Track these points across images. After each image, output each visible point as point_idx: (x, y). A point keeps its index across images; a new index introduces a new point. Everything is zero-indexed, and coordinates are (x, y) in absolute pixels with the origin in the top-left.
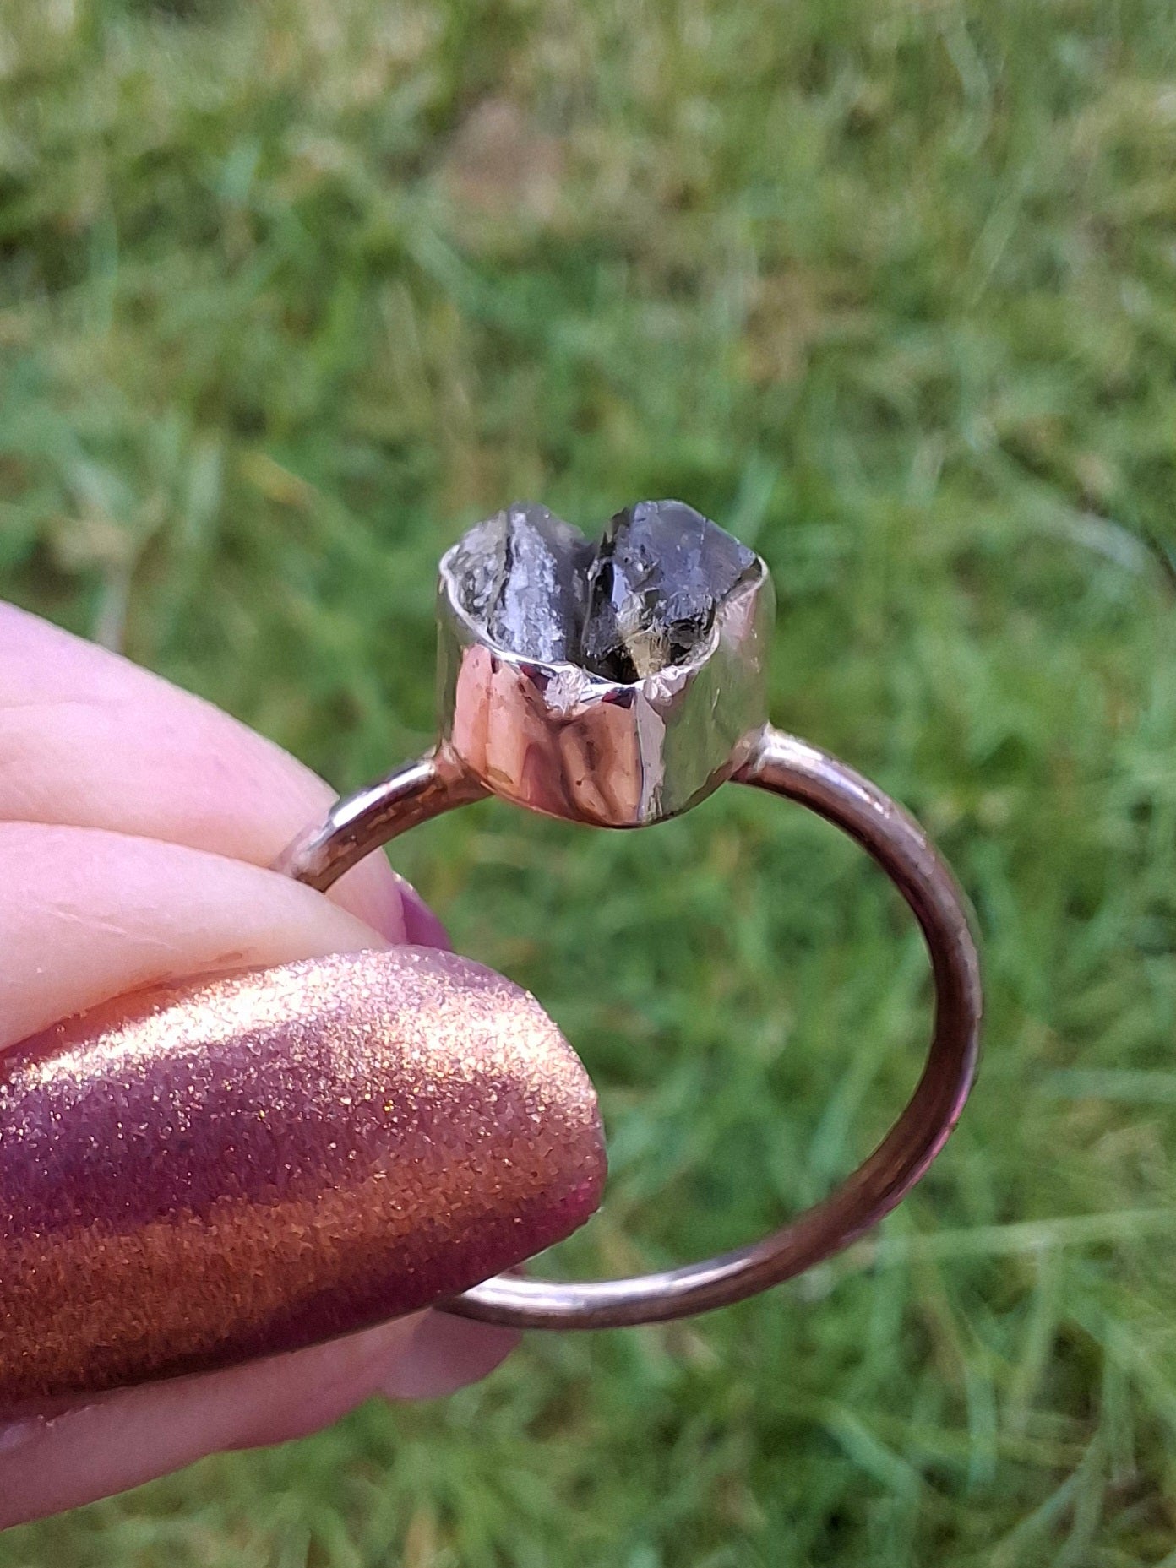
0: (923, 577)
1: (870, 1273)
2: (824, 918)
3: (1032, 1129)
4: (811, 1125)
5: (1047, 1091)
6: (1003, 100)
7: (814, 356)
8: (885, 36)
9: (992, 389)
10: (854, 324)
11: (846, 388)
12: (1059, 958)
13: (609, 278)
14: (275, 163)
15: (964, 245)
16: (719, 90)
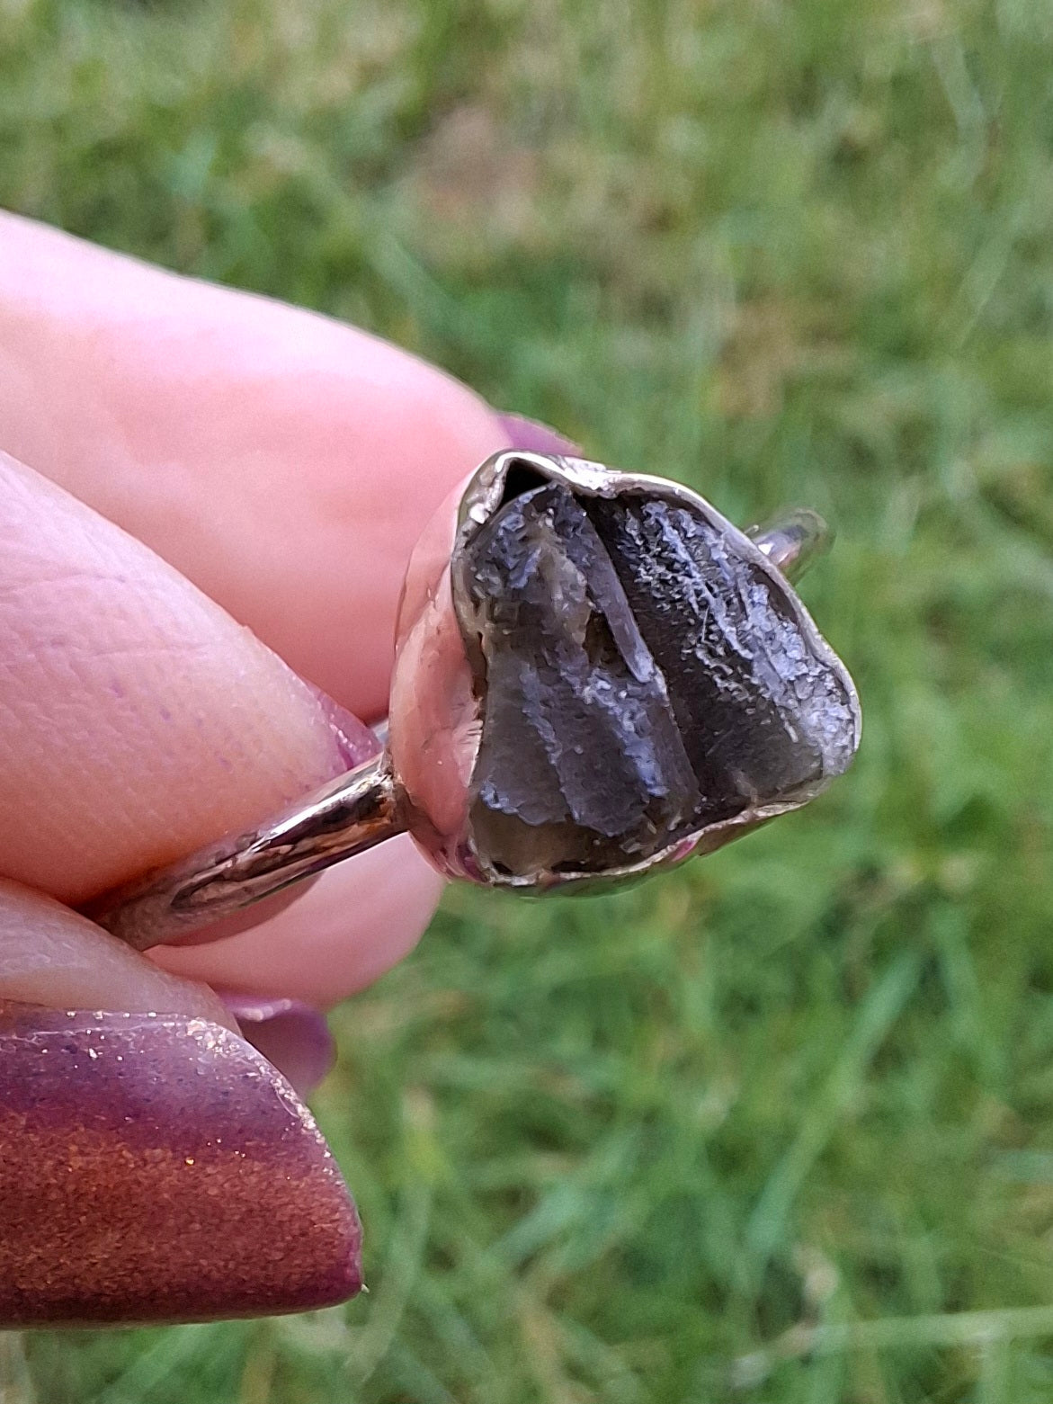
0: (895, 626)
1: (807, 1360)
2: (775, 982)
3: (985, 1212)
4: (751, 1201)
5: (1001, 1173)
6: (998, 136)
7: (791, 390)
8: (879, 63)
9: (975, 435)
10: (835, 360)
11: (823, 425)
12: (1019, 1032)
13: (581, 299)
14: (233, 159)
15: (950, 283)
16: (702, 109)
